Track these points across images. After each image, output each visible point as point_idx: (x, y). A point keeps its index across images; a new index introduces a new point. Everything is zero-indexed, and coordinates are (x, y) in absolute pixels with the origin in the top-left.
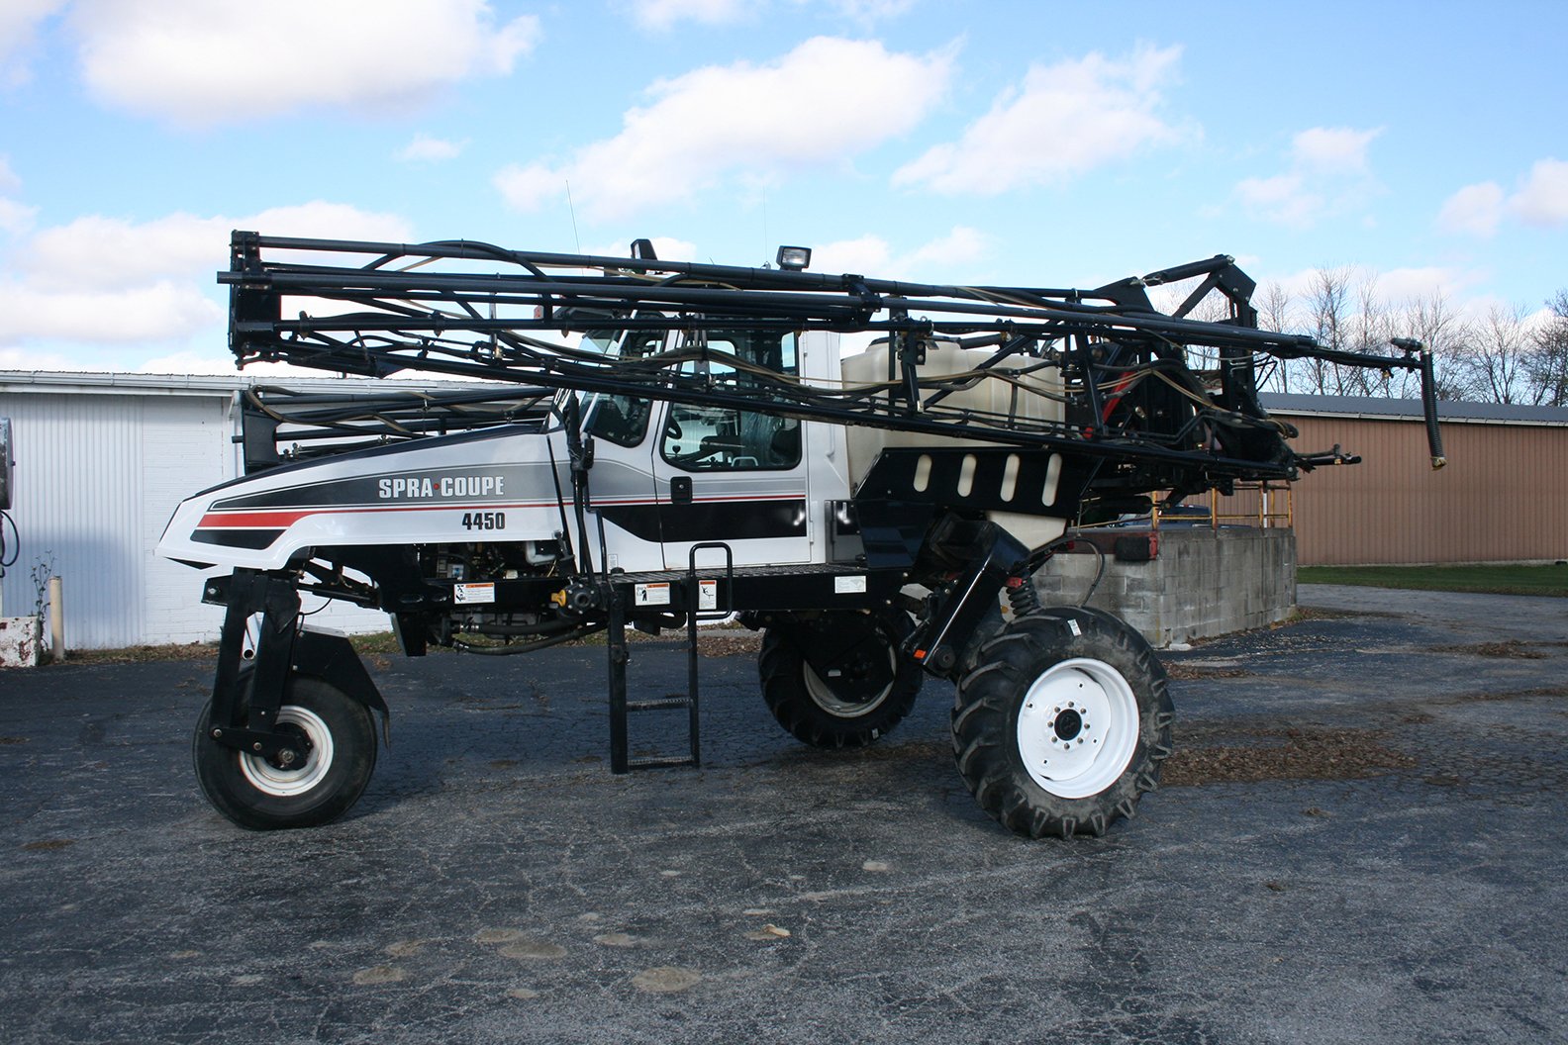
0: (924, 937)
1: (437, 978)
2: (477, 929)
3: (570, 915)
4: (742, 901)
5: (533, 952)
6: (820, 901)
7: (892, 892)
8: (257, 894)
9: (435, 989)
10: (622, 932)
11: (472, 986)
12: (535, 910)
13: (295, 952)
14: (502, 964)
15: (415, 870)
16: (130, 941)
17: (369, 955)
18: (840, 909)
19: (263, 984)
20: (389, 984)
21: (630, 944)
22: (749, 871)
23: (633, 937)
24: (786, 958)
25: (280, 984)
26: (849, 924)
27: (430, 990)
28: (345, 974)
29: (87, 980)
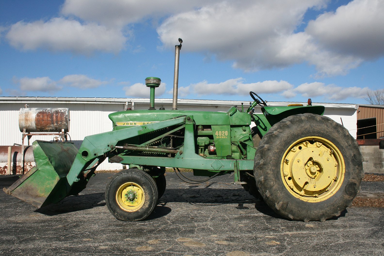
0: (329, 246)
1: (162, 250)
2: (178, 237)
3: (208, 235)
4: (265, 233)
5: (194, 245)
6: (291, 234)
7: (316, 233)
8: (113, 225)
9: (161, 253)
10: (224, 240)
11: (173, 253)
12: (197, 233)
13: (120, 241)
14: (184, 247)
15: (162, 221)
16: (73, 235)
17: (142, 243)
18: (298, 237)
19: (108, 249)
20: (146, 251)
21: (226, 244)
22: (267, 225)
23: (228, 242)
24: (279, 250)
25: (113, 249)
26: (301, 241)
27: (159, 254)
28: (133, 248)
29: (57, 244)
